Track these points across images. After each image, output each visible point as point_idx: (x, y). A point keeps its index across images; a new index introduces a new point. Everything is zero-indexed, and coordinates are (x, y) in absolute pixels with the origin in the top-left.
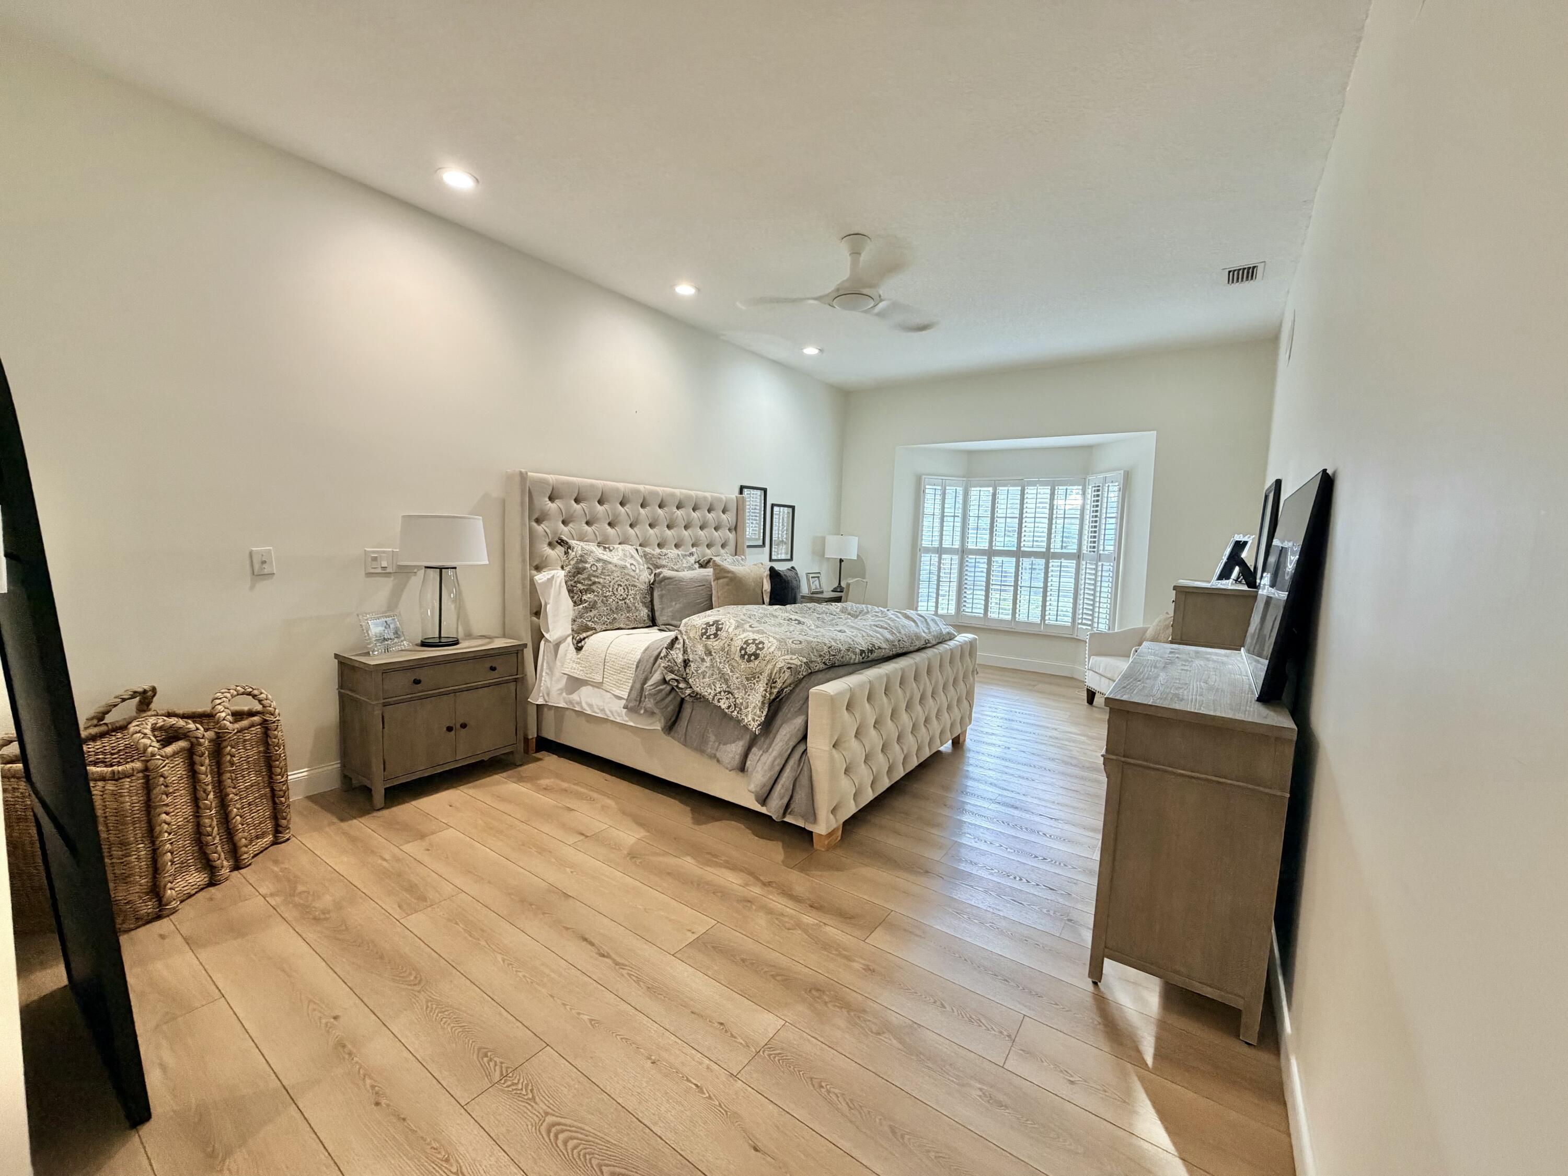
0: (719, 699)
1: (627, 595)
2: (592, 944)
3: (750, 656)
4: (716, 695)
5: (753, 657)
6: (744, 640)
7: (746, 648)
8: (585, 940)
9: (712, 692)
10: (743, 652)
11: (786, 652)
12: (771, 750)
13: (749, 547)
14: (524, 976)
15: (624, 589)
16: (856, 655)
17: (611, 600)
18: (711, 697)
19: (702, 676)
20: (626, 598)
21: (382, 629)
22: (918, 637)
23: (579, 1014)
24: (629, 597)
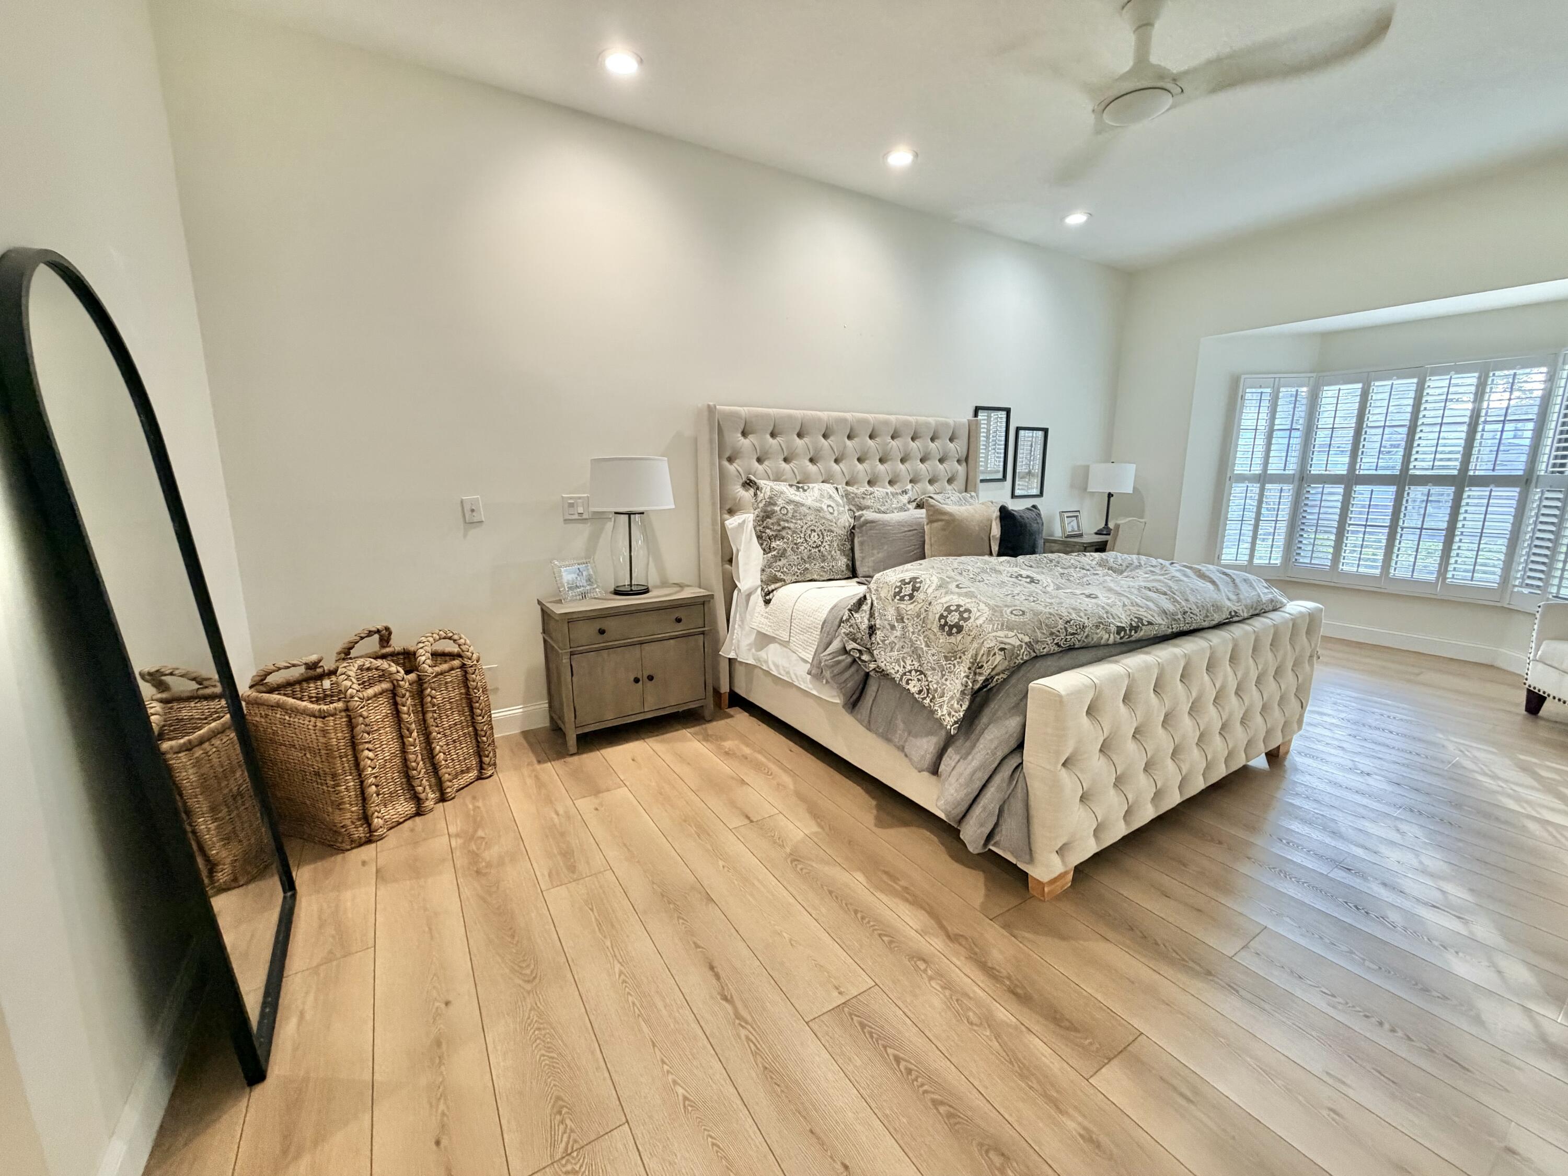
0: (908, 680)
1: (822, 542)
2: (717, 977)
3: (951, 627)
4: (905, 674)
5: (954, 630)
6: (945, 606)
7: (947, 616)
8: (712, 968)
9: (900, 671)
10: (943, 621)
11: (999, 627)
12: (970, 757)
13: (982, 481)
14: (634, 1003)
15: (818, 535)
16: (1109, 633)
17: (803, 548)
18: (898, 675)
19: (889, 648)
20: (820, 546)
21: (574, 576)
22: (1218, 608)
23: (675, 1082)
24: (824, 544)
